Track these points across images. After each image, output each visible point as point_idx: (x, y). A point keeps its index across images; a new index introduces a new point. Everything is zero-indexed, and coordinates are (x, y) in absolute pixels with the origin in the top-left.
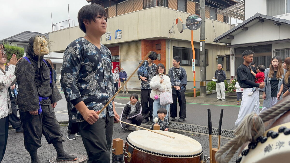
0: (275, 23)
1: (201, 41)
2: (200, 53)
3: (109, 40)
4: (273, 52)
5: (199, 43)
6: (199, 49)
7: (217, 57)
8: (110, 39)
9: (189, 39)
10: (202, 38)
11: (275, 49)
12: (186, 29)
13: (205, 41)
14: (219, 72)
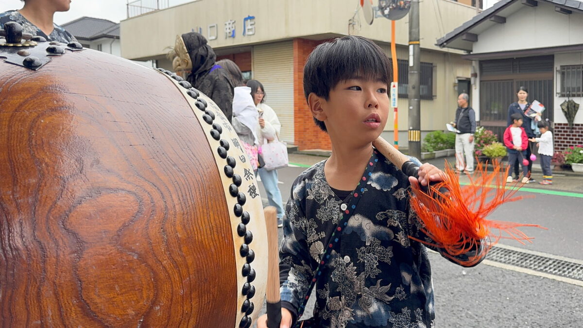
0: (558, 9)
1: (411, 43)
3: (232, 38)
4: (557, 71)
7: (455, 81)
8: (233, 36)
9: (386, 39)
10: (414, 37)
11: (561, 66)
12: (379, 16)
13: (419, 44)
14: (463, 110)
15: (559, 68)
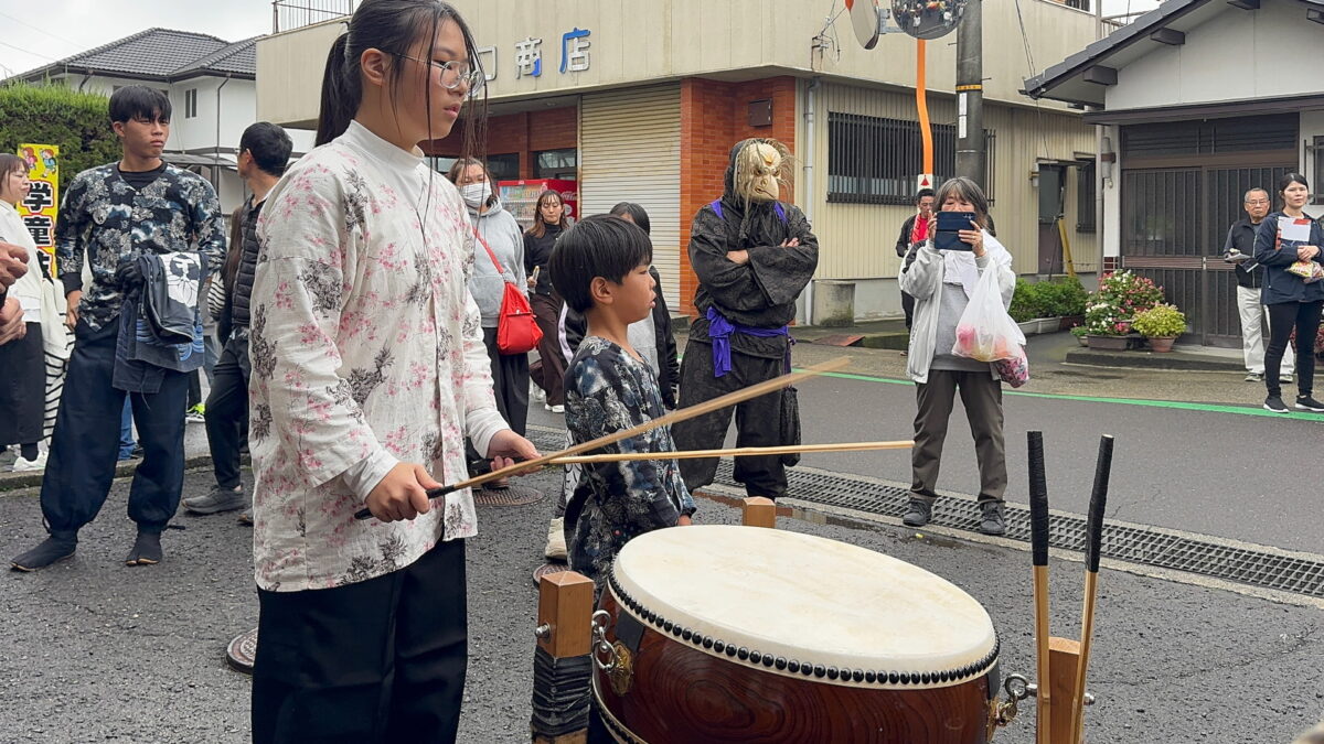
0: (1315, 15)
1: (962, 88)
2: (957, 146)
3: (532, 79)
4: (1306, 147)
5: (951, 101)
6: (955, 128)
7: (1034, 166)
8: (536, 74)
9: (909, 81)
10: (969, 74)
11: (1315, 137)
12: (890, 30)
13: (980, 91)
15: (1310, 143)
